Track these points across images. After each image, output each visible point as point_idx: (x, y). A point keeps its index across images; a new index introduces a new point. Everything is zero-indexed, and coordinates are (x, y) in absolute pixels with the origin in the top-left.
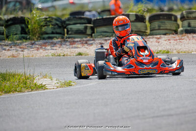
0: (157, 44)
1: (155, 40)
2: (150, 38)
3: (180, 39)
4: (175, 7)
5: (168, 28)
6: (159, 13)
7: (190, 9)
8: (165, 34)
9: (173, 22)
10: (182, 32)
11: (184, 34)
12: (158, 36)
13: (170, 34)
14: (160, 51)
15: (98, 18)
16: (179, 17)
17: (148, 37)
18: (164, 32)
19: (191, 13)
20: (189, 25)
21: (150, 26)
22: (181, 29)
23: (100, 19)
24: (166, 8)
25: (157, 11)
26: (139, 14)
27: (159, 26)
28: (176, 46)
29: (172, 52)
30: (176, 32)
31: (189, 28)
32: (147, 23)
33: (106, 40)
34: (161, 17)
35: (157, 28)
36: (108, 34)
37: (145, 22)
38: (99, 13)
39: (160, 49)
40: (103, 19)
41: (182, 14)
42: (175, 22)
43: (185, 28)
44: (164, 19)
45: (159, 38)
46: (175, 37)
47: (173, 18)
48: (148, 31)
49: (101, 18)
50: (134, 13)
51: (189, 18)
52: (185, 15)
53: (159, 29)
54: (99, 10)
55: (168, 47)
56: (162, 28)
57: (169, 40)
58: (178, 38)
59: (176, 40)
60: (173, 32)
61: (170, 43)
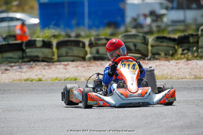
0: (64, 71)
1: (62, 66)
2: (57, 65)
3: (88, 66)
4: (83, 33)
5: (76, 55)
6: (67, 39)
7: (98, 35)
8: (73, 61)
9: (80, 49)
10: (90, 59)
11: (92, 61)
12: (66, 63)
13: (77, 61)
14: (68, 78)
15: (4, 43)
16: (87, 43)
17: (55, 63)
18: (72, 58)
19: (100, 39)
20: (98, 52)
21: (58, 52)
22: (89, 56)
23: (5, 45)
24: (73, 34)
25: (64, 37)
26: (46, 39)
27: (67, 53)
28: (84, 73)
29: (80, 79)
30: (84, 59)
31: (97, 55)
32: (55, 49)
33: (12, 66)
34: (69, 43)
35: (65, 55)
36: (13, 60)
37: (52, 48)
38: (5, 39)
39: (67, 76)
40: (8, 44)
41: (90, 40)
42: (83, 49)
43: (93, 55)
44: (72, 45)
45: (66, 65)
46: (83, 64)
47: (81, 45)
48: (56, 57)
49: (7, 43)
50: (41, 39)
51: (97, 45)
52: (94, 42)
53: (67, 56)
54: (4, 35)
55: (76, 74)
56: (69, 54)
57: (77, 67)
58: (86, 65)
59: (84, 67)
60: (81, 59)
61: (78, 70)
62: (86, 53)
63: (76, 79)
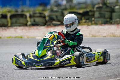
62: (27, 22)
63: (21, 37)
